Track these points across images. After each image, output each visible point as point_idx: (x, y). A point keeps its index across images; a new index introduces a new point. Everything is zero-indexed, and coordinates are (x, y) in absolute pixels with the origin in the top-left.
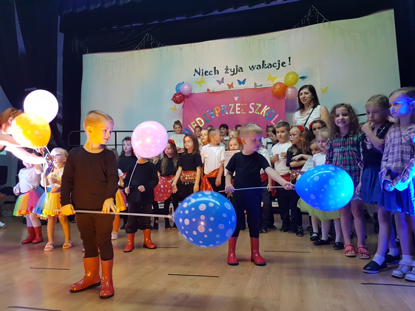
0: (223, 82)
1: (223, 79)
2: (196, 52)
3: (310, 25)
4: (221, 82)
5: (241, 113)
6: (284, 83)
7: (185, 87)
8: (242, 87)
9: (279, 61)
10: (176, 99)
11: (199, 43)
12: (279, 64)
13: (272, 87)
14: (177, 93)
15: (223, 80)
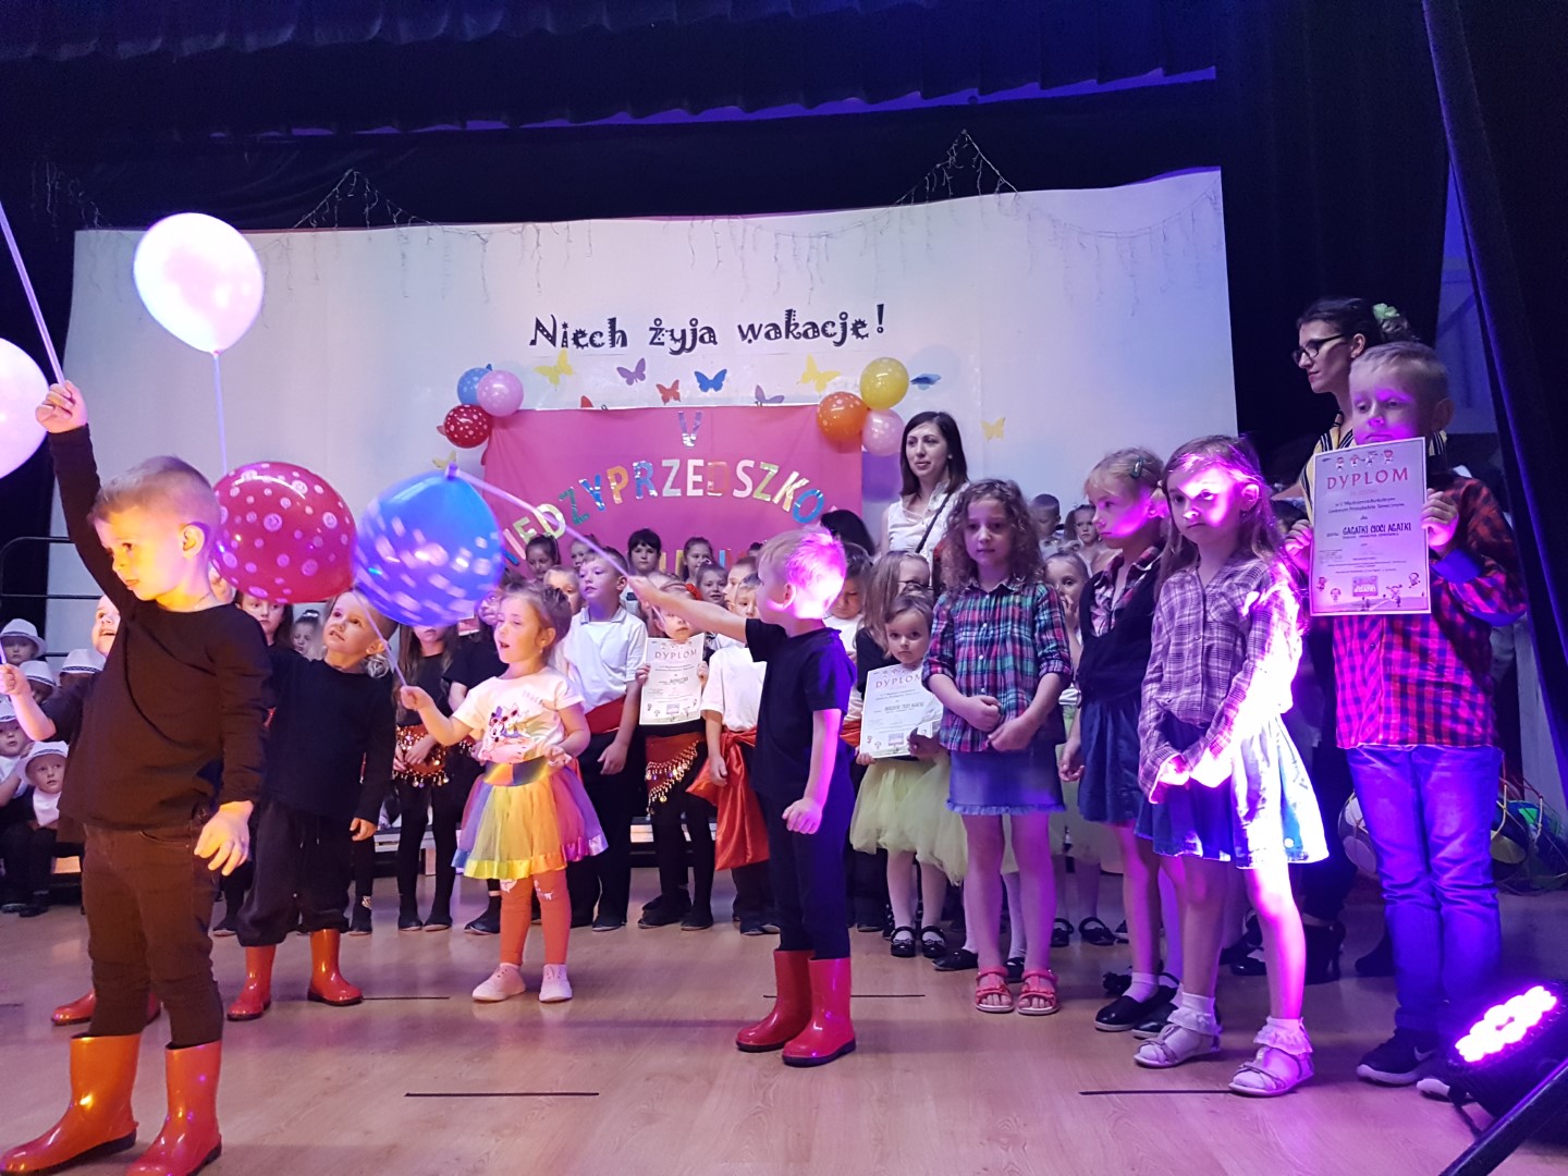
0: (643, 377)
1: (642, 364)
2: (540, 258)
3: (954, 197)
4: (635, 374)
5: (705, 493)
6: (859, 395)
7: (496, 386)
8: (711, 398)
9: (844, 316)
10: (457, 427)
11: (554, 224)
12: (844, 326)
13: (816, 405)
14: (462, 407)
15: (644, 369)
